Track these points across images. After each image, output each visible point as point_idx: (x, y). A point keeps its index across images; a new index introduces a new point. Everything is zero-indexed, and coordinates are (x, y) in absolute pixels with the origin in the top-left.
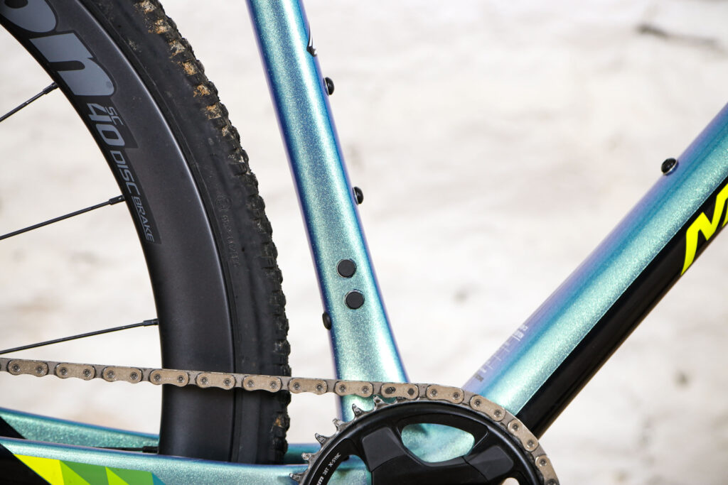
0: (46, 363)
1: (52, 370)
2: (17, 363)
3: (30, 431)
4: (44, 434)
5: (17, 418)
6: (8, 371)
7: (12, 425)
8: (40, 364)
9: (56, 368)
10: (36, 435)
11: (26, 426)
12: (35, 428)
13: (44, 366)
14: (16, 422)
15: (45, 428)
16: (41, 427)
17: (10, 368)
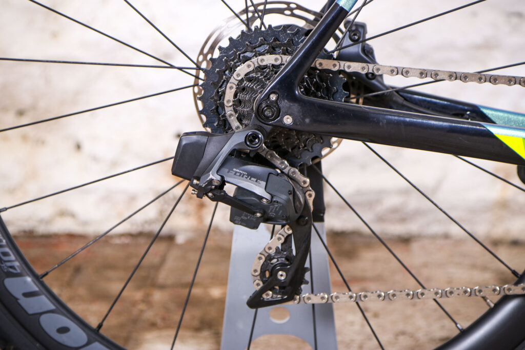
0: (514, 77)
1: (518, 81)
2: (496, 77)
3: (501, 120)
4: (510, 122)
5: (493, 112)
6: (490, 82)
7: (490, 116)
8: (510, 78)
9: (520, 80)
10: (505, 123)
11: (498, 117)
12: (504, 118)
13: (513, 79)
14: (492, 115)
15: (511, 119)
16: (508, 117)
17: (492, 80)
